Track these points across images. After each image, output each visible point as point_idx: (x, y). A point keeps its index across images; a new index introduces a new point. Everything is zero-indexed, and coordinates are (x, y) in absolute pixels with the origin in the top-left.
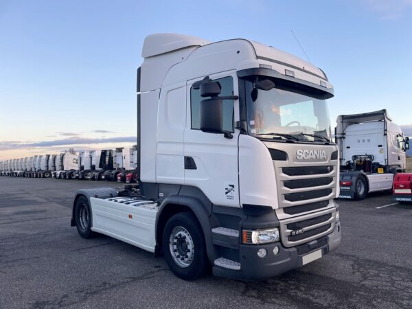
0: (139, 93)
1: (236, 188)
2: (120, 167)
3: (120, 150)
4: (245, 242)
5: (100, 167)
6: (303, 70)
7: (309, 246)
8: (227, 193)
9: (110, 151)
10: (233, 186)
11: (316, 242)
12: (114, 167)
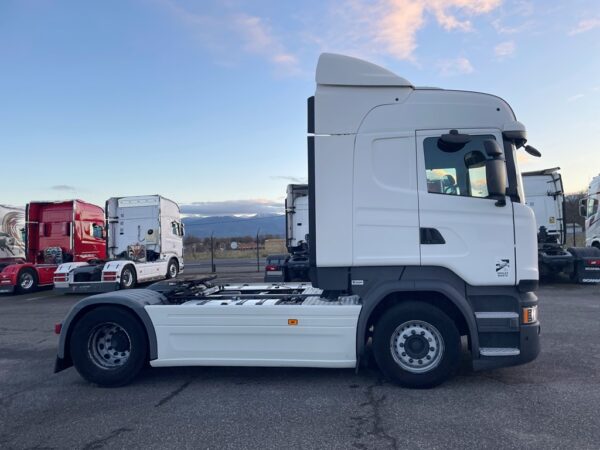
0: (311, 135)
1: (512, 263)
4: (526, 321)
8: (498, 270)
10: (508, 261)
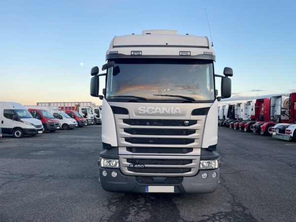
2: (239, 117)
3: (239, 105)
5: (228, 117)
6: (167, 46)
7: (153, 179)
9: (234, 105)
11: (164, 178)
12: (236, 117)
